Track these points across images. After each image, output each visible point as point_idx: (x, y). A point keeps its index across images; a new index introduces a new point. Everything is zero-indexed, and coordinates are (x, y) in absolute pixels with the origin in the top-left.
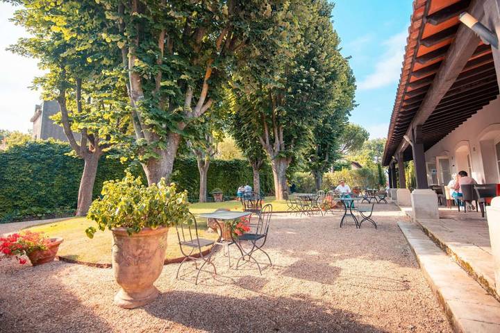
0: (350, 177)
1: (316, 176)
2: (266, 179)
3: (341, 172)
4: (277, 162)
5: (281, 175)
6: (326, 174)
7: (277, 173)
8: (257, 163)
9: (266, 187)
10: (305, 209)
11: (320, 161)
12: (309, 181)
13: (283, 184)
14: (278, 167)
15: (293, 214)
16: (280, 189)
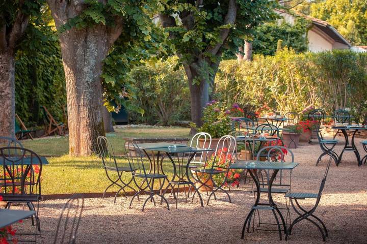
0: (298, 78)
1: (193, 73)
2: (33, 76)
3: (274, 60)
4: (78, 35)
5: (88, 79)
6: (225, 65)
7: (77, 72)
8: (9, 30)
9: (34, 106)
10: (157, 186)
11: (211, 25)
12: (172, 85)
13: (93, 107)
14: (80, 51)
15: (120, 199)
16: (84, 123)
